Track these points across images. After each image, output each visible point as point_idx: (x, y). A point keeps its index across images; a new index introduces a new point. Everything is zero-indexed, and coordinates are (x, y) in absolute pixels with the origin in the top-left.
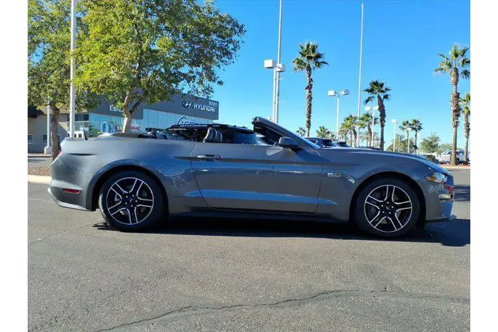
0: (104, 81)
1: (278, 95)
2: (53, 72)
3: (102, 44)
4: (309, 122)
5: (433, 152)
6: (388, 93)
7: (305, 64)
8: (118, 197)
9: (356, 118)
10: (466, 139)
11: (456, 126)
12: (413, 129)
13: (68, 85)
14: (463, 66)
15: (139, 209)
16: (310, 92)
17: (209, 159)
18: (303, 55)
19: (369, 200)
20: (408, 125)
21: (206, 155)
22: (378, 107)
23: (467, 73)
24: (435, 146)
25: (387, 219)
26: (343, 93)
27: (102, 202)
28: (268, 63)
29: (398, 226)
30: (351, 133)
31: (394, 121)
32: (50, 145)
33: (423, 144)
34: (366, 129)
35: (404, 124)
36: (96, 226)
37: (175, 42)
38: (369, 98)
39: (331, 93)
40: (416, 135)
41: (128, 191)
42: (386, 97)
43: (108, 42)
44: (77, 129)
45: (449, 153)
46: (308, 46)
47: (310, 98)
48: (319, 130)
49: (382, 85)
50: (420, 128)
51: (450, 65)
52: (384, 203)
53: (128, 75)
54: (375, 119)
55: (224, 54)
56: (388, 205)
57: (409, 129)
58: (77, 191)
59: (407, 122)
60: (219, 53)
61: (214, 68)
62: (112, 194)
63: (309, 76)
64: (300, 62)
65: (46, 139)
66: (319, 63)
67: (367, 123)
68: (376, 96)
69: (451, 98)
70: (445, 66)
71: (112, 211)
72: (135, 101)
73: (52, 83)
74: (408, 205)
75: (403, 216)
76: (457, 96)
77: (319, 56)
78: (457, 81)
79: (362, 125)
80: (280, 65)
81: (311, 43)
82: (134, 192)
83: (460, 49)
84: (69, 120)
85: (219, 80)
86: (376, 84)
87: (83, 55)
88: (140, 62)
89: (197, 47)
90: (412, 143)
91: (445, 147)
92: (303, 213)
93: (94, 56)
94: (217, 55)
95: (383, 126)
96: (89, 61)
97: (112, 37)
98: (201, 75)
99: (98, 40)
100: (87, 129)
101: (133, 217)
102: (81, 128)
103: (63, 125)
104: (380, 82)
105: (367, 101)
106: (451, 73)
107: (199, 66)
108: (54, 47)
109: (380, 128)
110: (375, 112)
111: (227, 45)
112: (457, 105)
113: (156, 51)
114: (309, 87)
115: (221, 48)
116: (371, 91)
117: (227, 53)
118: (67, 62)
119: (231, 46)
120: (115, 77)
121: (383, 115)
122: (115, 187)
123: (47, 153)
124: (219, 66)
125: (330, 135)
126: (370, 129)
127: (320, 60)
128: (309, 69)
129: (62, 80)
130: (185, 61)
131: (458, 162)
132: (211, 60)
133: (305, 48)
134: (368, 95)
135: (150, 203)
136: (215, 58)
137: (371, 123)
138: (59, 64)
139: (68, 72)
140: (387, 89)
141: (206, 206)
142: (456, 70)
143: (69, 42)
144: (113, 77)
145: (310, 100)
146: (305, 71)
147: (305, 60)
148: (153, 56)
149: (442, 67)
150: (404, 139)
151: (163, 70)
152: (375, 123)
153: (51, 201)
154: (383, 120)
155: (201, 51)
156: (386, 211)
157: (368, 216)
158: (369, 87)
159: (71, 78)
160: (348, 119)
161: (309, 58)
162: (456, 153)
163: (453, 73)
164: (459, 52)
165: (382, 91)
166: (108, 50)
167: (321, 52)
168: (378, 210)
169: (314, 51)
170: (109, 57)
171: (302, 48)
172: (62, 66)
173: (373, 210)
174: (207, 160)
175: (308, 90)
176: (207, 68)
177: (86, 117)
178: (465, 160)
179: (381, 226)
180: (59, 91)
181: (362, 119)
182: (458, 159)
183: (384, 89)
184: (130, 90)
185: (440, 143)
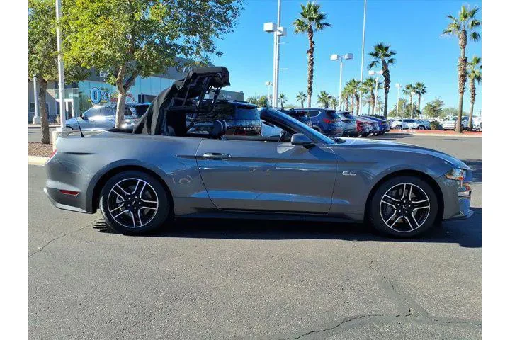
0: (95, 57)
1: (278, 60)
2: (38, 41)
3: (90, 13)
4: (310, 89)
5: (436, 116)
6: (393, 57)
7: (306, 26)
8: (120, 198)
9: (359, 83)
10: (471, 105)
11: (462, 92)
12: (417, 92)
13: (56, 57)
14: (472, 28)
15: (142, 211)
16: (312, 56)
17: (216, 157)
18: (305, 16)
19: (386, 199)
20: (411, 89)
21: (213, 154)
22: (382, 72)
23: (476, 36)
24: (438, 111)
25: (403, 218)
26: (346, 57)
27: (103, 205)
28: (268, 26)
29: (414, 226)
30: (353, 97)
31: (398, 85)
32: (38, 115)
33: (426, 108)
34: (370, 93)
35: (408, 88)
36: (97, 227)
37: (170, 9)
38: (374, 62)
39: (334, 57)
40: (419, 99)
41: (131, 193)
42: (391, 61)
43: (97, 11)
44: (66, 96)
45: (454, 119)
46: (310, 7)
47: (312, 62)
48: (320, 94)
49: (387, 49)
50: (424, 92)
51: (458, 28)
52: (401, 202)
53: (121, 50)
54: (379, 84)
55: (222, 21)
56: (404, 204)
57: (413, 93)
58: (75, 193)
59: (411, 86)
60: (217, 20)
61: (212, 37)
62: (114, 196)
63: (311, 39)
64: (301, 24)
65: (34, 106)
66: (321, 25)
67: (370, 88)
68: (381, 61)
69: (459, 62)
70: (453, 28)
71: (114, 214)
72: (129, 75)
73: (37, 53)
74: (426, 204)
75: (420, 215)
76: (465, 60)
77: (321, 17)
78: (465, 44)
79: (366, 90)
80: (281, 29)
81: (313, 3)
82: (137, 193)
83: (469, 9)
84: (57, 87)
85: (218, 50)
86: (380, 47)
87: (71, 25)
88: (133, 33)
89: (193, 14)
90: (415, 108)
91: (448, 111)
92: (319, 213)
93: (83, 26)
94: (215, 23)
95: (387, 92)
96: (77, 31)
97: (101, 5)
98: (198, 45)
99: (86, 8)
100: (77, 96)
101: (137, 219)
102: (71, 95)
103: (51, 92)
104: (385, 45)
105: (371, 66)
106: (459, 37)
107: (196, 35)
108: (37, 14)
109: (384, 94)
110: (380, 78)
111: (225, 12)
112: (464, 70)
113: (150, 22)
114: (311, 51)
115: (219, 16)
116: (376, 55)
117: (226, 21)
118: (52, 31)
119: (230, 13)
120: (107, 52)
121: (387, 80)
122: (117, 189)
123: (37, 124)
124: (217, 35)
125: (331, 100)
126: (373, 94)
127: (322, 22)
128: (311, 31)
129: (48, 50)
130: (181, 31)
131: (462, 128)
132: (208, 29)
133: (307, 8)
134: (373, 59)
135: (154, 205)
136: (212, 26)
137: (374, 88)
138: (44, 34)
139: (54, 41)
140: (392, 53)
141: (213, 206)
142: (465, 32)
143: (54, 9)
144: (105, 52)
145: (312, 65)
146: (307, 33)
147: (306, 21)
148: (147, 26)
149: (450, 29)
150: (407, 104)
151: (157, 41)
152: (379, 88)
153: (48, 203)
154: (387, 86)
155: (198, 18)
156: (403, 210)
157: (383, 215)
158: (374, 51)
159: (59, 50)
160: (350, 84)
161: (311, 19)
162: (461, 120)
163: (462, 36)
164: (468, 13)
165: (387, 55)
166: (98, 20)
167: (323, 13)
168: (393, 210)
169: (315, 11)
170: (100, 29)
171: (303, 8)
172: (48, 35)
173: (389, 210)
174: (215, 159)
175: (309, 54)
176: (205, 38)
177: (75, 85)
178: (469, 126)
179: (397, 226)
180: (46, 61)
181: (365, 84)
182: (463, 125)
183: (388, 53)
184: (123, 64)
185: (443, 107)
